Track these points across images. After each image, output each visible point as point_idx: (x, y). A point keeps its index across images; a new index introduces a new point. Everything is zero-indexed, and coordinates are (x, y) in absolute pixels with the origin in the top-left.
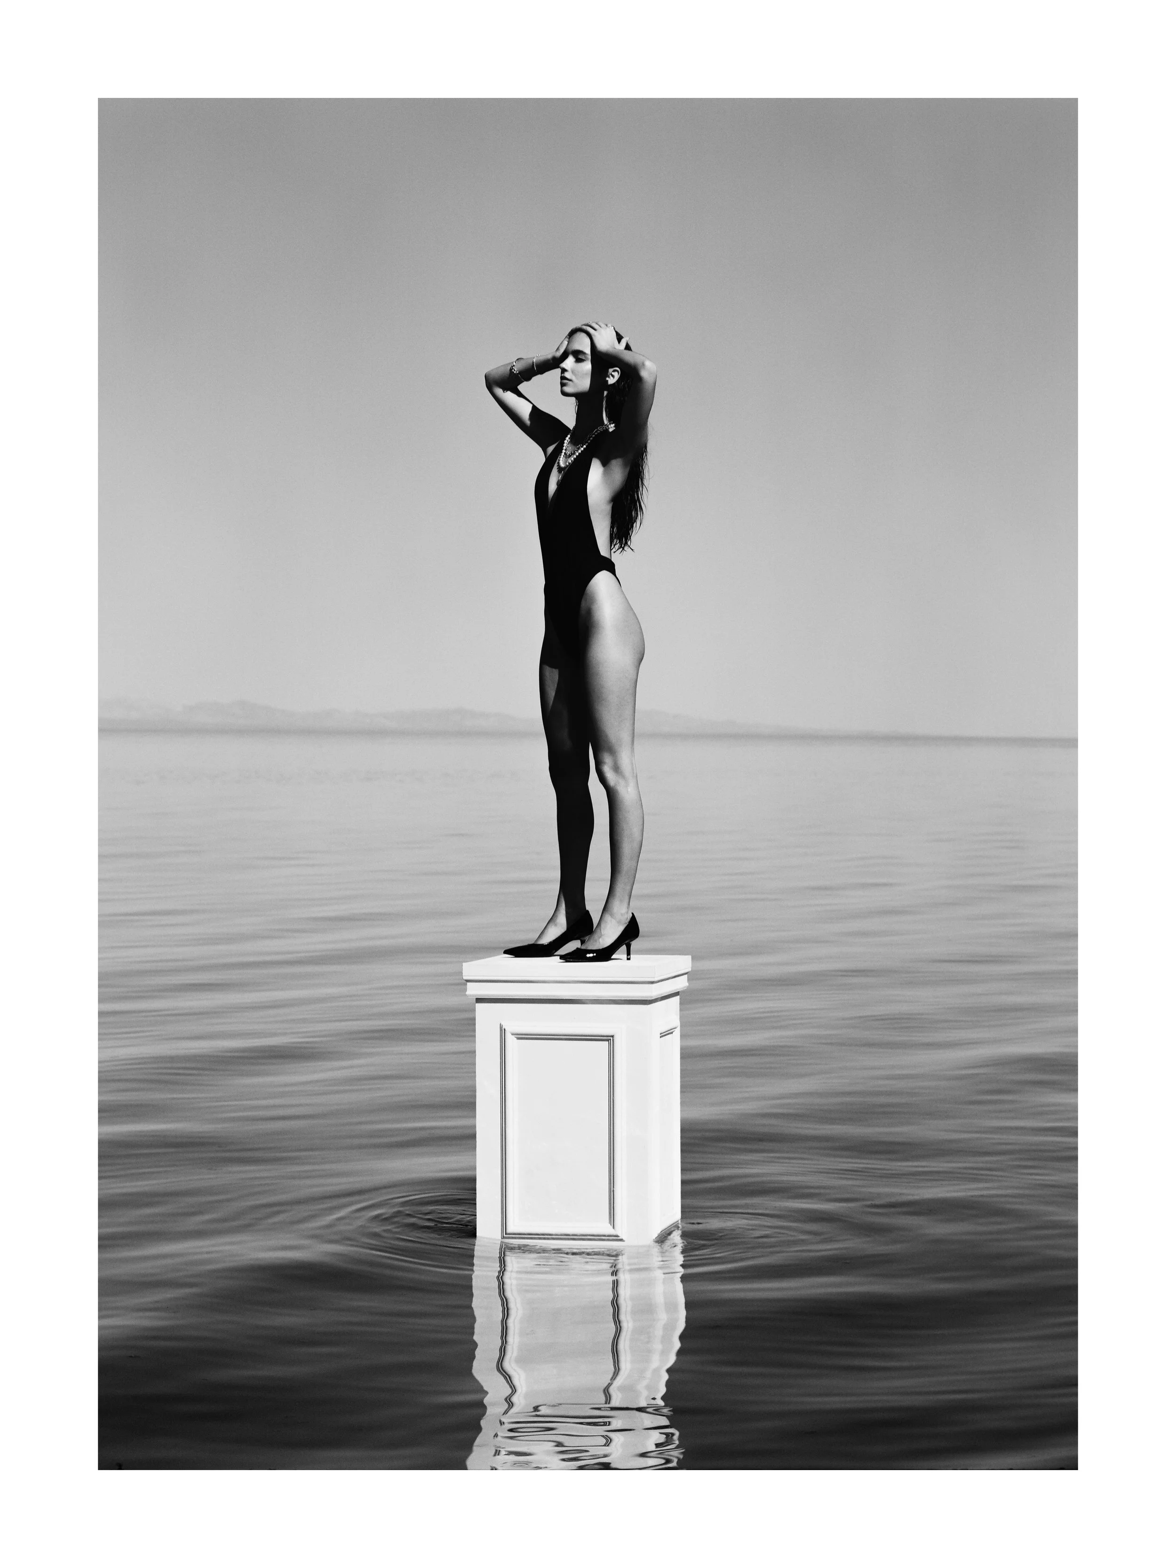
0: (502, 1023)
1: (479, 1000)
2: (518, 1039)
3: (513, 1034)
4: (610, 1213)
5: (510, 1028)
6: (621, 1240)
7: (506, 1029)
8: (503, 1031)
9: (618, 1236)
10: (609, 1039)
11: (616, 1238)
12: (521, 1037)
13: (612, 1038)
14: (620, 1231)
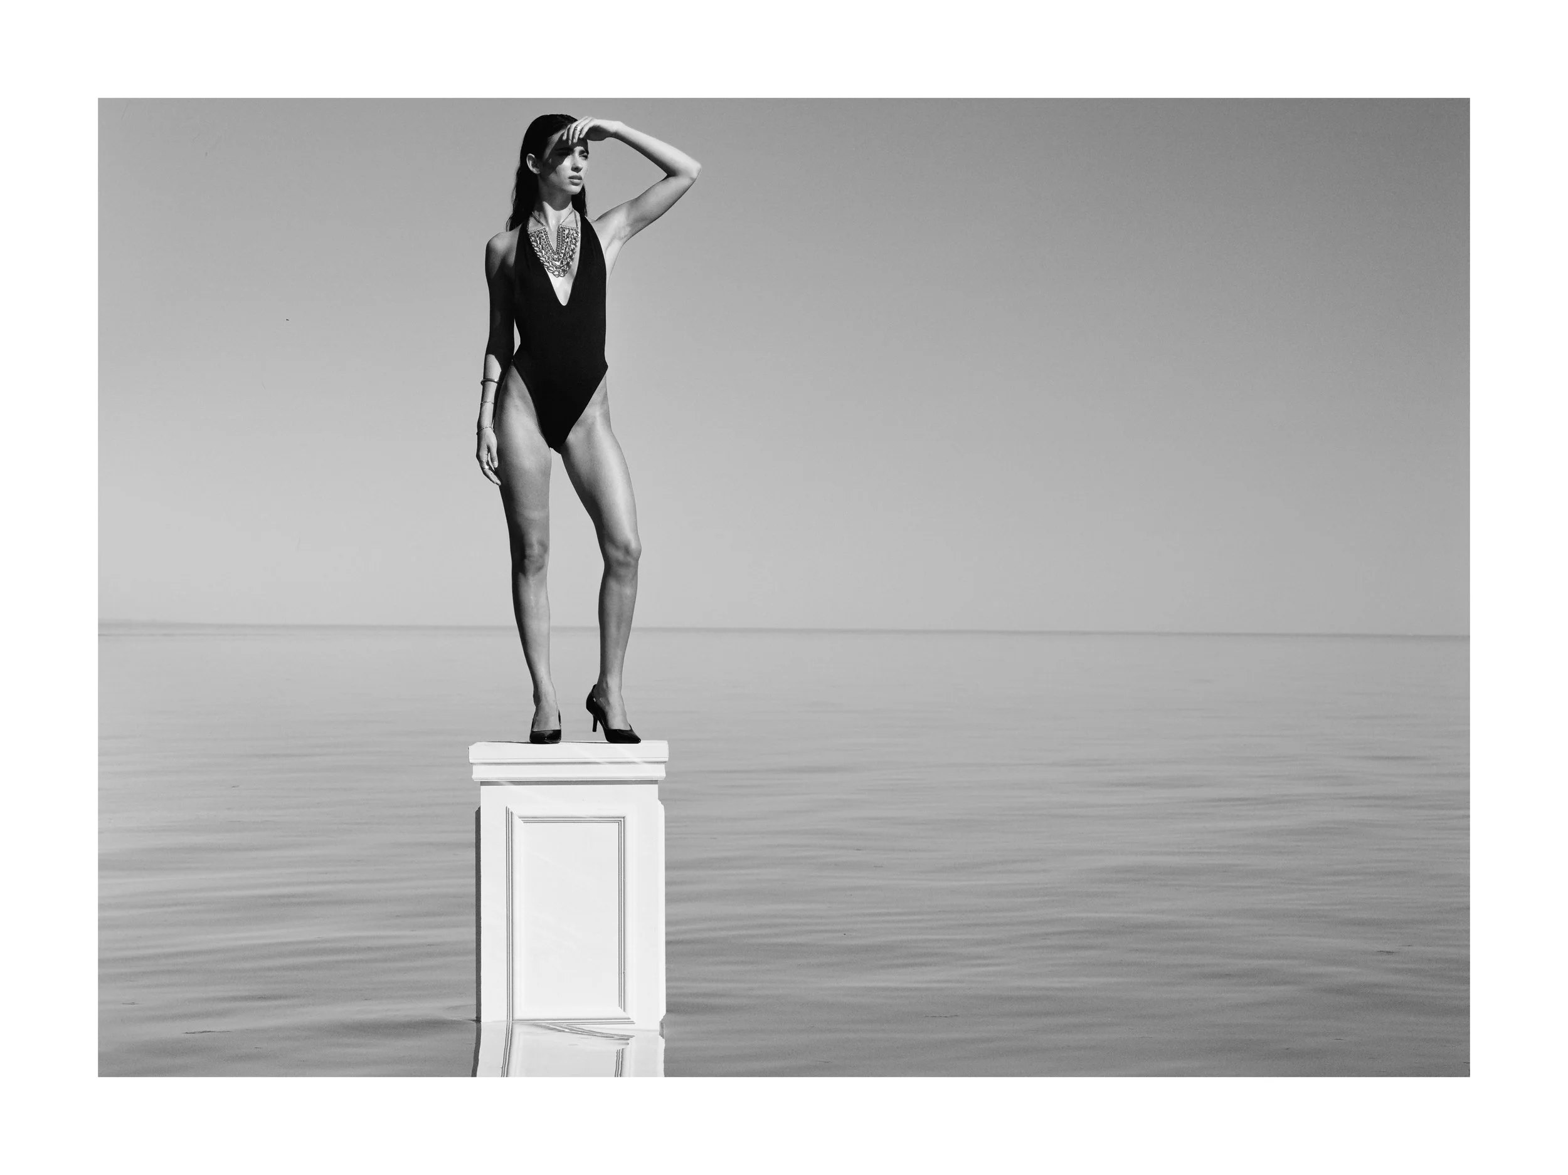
0: (508, 807)
1: (483, 783)
2: (525, 822)
3: (520, 818)
4: (620, 996)
5: (517, 811)
6: (632, 1023)
7: (513, 812)
8: (509, 814)
9: (629, 1019)
10: (621, 821)
11: (627, 1021)
12: (528, 820)
13: (622, 820)
14: (632, 1013)
